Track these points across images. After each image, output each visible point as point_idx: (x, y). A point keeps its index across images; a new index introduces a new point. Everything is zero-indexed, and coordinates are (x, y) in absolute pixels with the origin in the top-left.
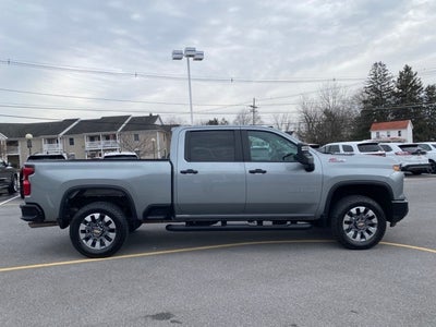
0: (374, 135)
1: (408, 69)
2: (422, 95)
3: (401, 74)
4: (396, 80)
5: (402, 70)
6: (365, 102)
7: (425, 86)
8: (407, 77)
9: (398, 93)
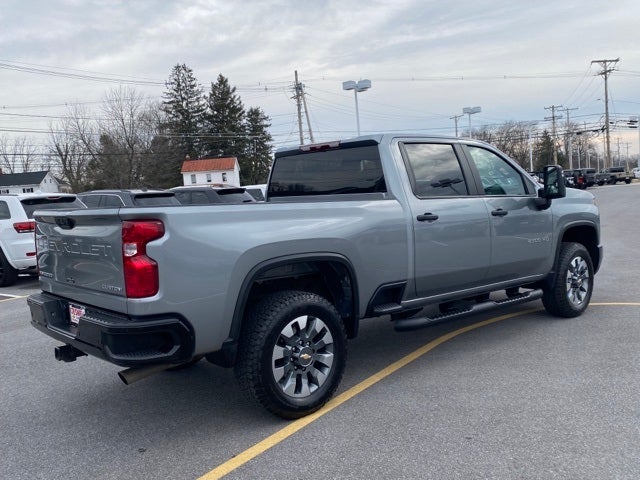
0: (187, 179)
1: (222, 81)
2: (244, 121)
3: (214, 87)
4: (208, 95)
5: (216, 82)
6: (162, 127)
7: (247, 109)
8: (222, 93)
9: (212, 117)
